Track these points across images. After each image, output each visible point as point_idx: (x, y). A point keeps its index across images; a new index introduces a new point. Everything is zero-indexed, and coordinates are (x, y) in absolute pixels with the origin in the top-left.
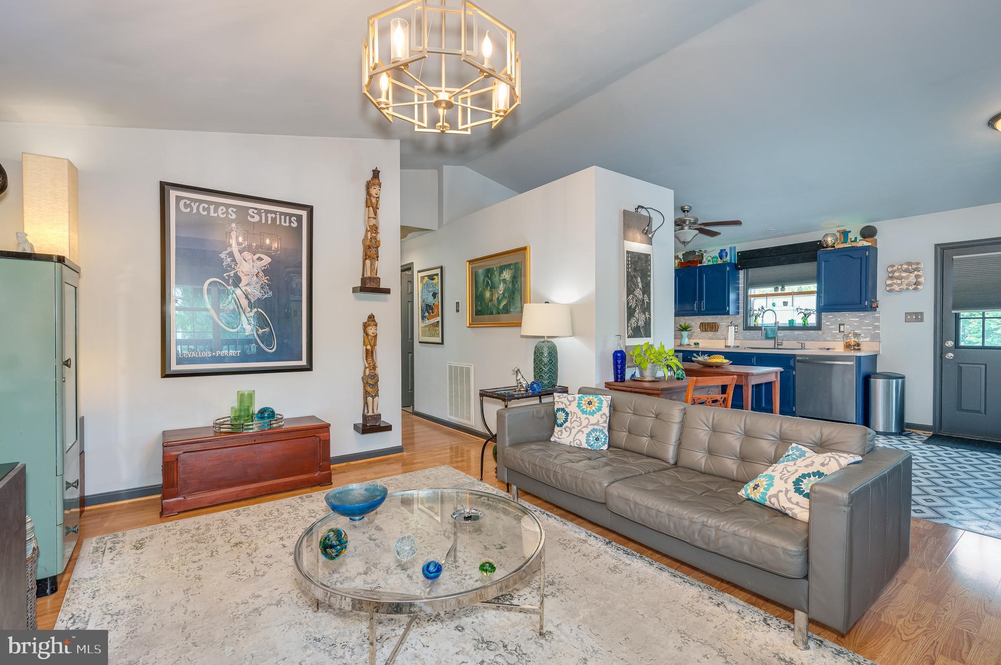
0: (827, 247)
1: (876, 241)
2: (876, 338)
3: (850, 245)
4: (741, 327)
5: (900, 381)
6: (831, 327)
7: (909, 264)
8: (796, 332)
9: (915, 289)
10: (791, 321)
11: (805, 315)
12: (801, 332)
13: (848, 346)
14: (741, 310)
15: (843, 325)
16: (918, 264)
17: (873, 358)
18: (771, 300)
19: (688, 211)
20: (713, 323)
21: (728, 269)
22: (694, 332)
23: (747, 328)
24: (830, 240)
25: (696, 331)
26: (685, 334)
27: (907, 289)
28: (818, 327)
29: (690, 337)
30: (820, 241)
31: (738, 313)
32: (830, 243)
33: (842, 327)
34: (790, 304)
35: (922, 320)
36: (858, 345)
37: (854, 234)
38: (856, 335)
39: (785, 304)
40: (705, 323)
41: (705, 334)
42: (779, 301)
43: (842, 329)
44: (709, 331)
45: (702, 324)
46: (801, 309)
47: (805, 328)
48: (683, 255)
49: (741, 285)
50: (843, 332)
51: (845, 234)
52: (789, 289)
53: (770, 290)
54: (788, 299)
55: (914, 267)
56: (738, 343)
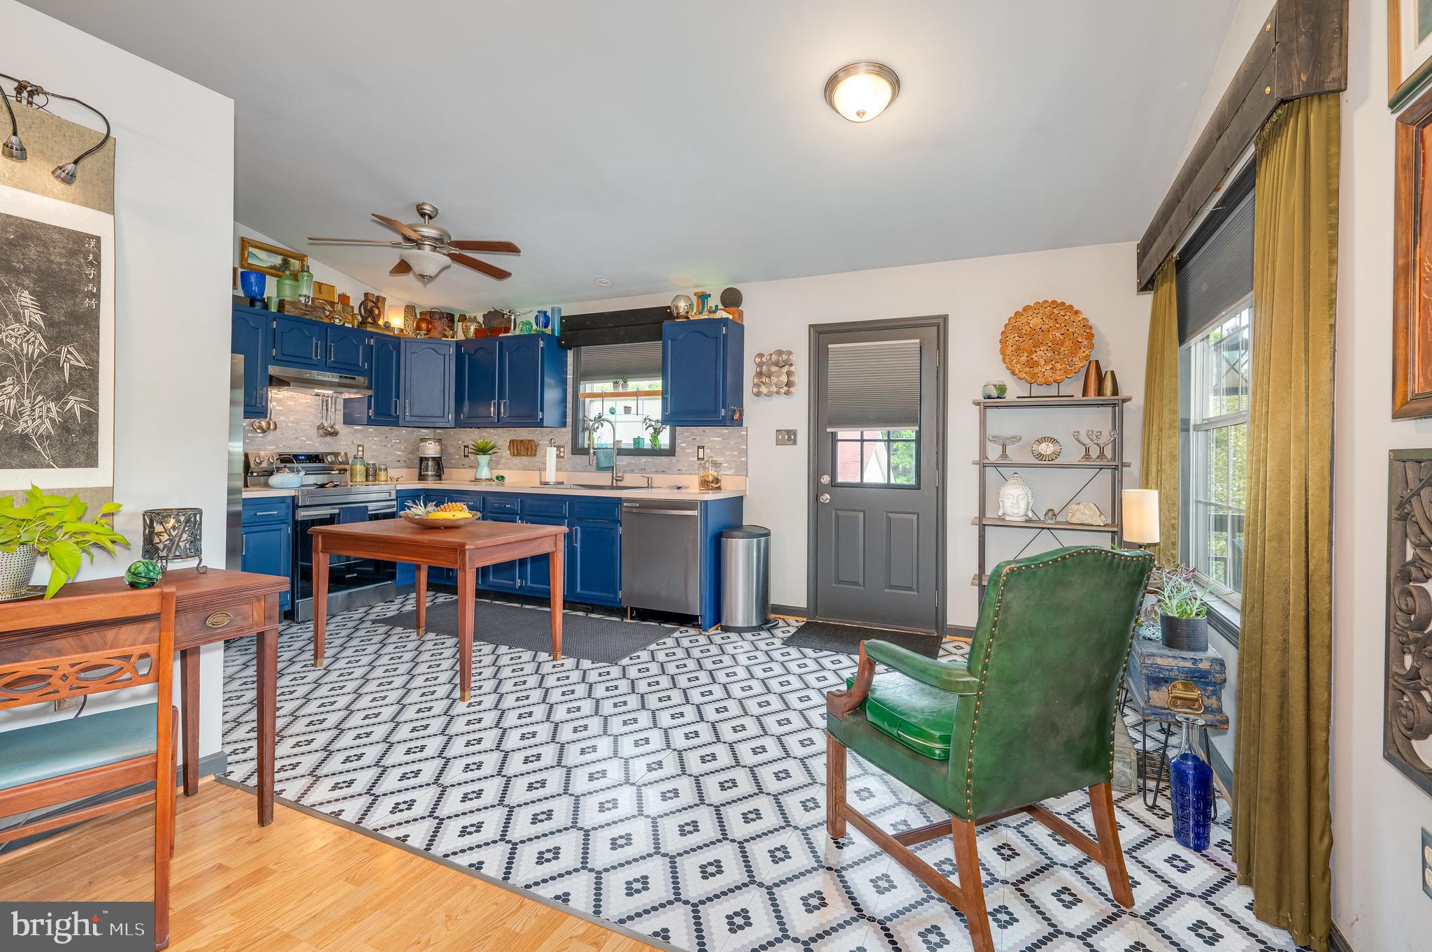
0: (678, 318)
1: (741, 314)
2: (743, 470)
3: (707, 317)
4: (568, 448)
5: (763, 539)
6: (687, 451)
7: (780, 353)
8: (643, 459)
9: (787, 393)
10: (637, 441)
11: (655, 429)
12: (649, 459)
13: (705, 484)
14: (569, 420)
15: (703, 447)
16: (790, 353)
17: (736, 504)
18: (609, 404)
19: (431, 217)
20: (529, 441)
21: (541, 344)
22: (501, 457)
23: (578, 450)
24: (682, 305)
25: (504, 454)
26: (484, 459)
27: (778, 393)
28: (671, 452)
29: (491, 466)
30: (669, 307)
31: (564, 425)
32: (682, 311)
33: (701, 451)
34: (634, 410)
35: (795, 443)
36: (717, 480)
37: (714, 301)
38: (716, 465)
39: (627, 410)
40: (517, 441)
41: (517, 460)
42: (620, 404)
43: (701, 456)
44: (523, 455)
45: (512, 442)
46: (650, 420)
47: (655, 452)
48: (484, 316)
49: (570, 376)
50: (703, 459)
51: (703, 297)
52: (633, 385)
53: (607, 386)
54: (631, 403)
55: (785, 357)
56: (563, 477)
